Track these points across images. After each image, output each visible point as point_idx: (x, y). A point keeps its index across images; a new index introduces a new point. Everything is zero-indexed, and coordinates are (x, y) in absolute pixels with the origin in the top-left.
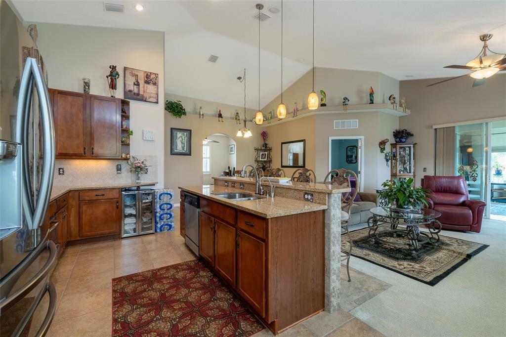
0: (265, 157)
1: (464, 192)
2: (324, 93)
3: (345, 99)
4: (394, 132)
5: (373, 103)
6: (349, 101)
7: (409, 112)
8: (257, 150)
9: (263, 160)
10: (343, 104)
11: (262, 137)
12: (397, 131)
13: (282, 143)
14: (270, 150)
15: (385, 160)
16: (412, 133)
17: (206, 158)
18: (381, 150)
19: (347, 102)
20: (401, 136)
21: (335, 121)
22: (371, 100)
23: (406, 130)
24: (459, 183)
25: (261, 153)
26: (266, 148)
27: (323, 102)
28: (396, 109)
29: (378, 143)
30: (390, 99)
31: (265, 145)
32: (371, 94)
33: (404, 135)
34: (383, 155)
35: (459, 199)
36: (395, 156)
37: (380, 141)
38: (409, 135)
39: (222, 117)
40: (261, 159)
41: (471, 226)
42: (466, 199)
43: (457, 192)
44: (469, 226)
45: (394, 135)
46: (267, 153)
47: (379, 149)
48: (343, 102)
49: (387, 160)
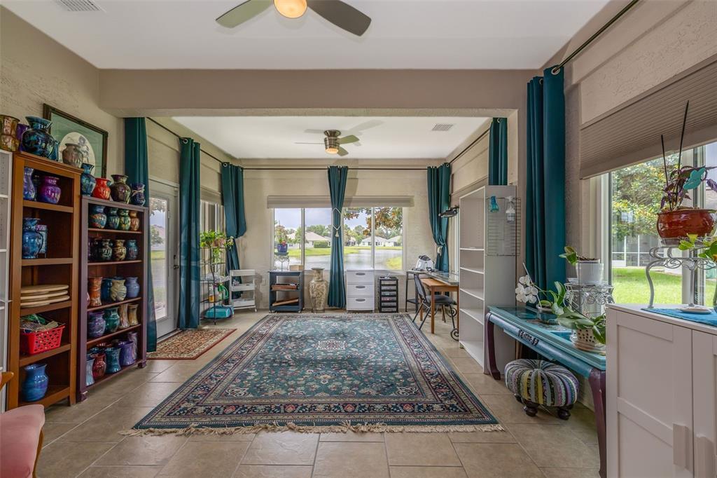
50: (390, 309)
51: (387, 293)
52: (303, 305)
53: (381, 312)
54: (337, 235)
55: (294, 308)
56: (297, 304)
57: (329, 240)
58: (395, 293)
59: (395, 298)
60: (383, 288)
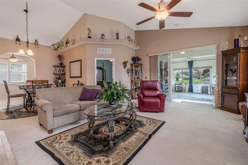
0: (61, 71)
1: (159, 89)
2: (90, 30)
3: (103, 35)
4: (132, 58)
5: (118, 39)
6: (104, 36)
7: (138, 47)
8: (55, 66)
9: (59, 73)
10: (101, 38)
11: (58, 58)
12: (133, 57)
13: (70, 62)
14: (64, 67)
15: (127, 73)
16: (140, 59)
17: (25, 72)
18: (124, 67)
19: (103, 37)
20: (136, 60)
21: (98, 48)
22: (117, 37)
23: (138, 57)
24: (156, 84)
25: (58, 69)
26: (62, 65)
27: (89, 36)
28: (131, 44)
29: (122, 63)
30: (128, 38)
31: (62, 64)
32: (117, 34)
33: (136, 59)
34: (126, 70)
35: (156, 93)
36: (132, 70)
37: (124, 62)
38: (139, 59)
39: (20, 41)
40: (57, 73)
41: (160, 108)
42: (160, 93)
43: (156, 89)
44: (159, 109)
45: (132, 59)
46: (62, 69)
47: (123, 66)
48: (101, 37)
49: (128, 73)
50: (206, 93)
51: (205, 89)
52: (182, 91)
53: (203, 93)
54: (191, 76)
55: (180, 91)
56: (181, 91)
57: (188, 77)
58: (207, 89)
59: (207, 91)
60: (203, 88)
